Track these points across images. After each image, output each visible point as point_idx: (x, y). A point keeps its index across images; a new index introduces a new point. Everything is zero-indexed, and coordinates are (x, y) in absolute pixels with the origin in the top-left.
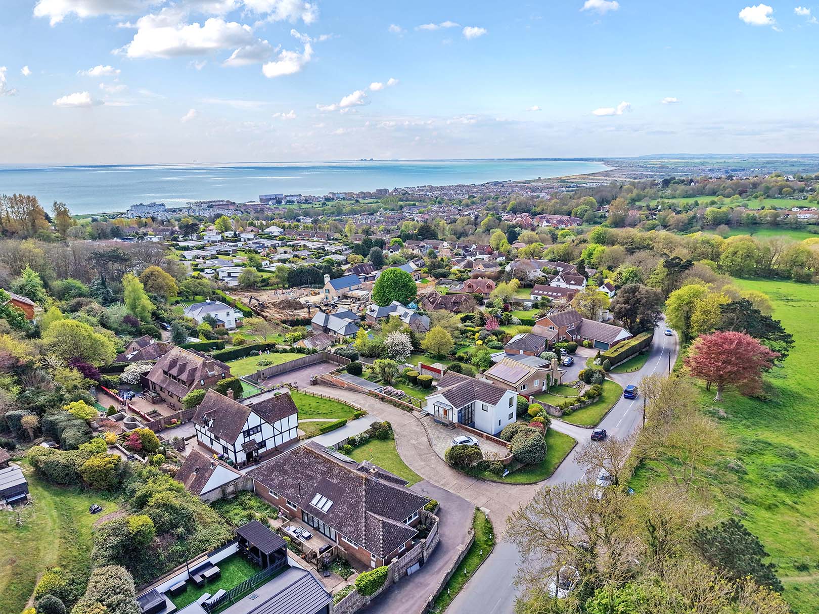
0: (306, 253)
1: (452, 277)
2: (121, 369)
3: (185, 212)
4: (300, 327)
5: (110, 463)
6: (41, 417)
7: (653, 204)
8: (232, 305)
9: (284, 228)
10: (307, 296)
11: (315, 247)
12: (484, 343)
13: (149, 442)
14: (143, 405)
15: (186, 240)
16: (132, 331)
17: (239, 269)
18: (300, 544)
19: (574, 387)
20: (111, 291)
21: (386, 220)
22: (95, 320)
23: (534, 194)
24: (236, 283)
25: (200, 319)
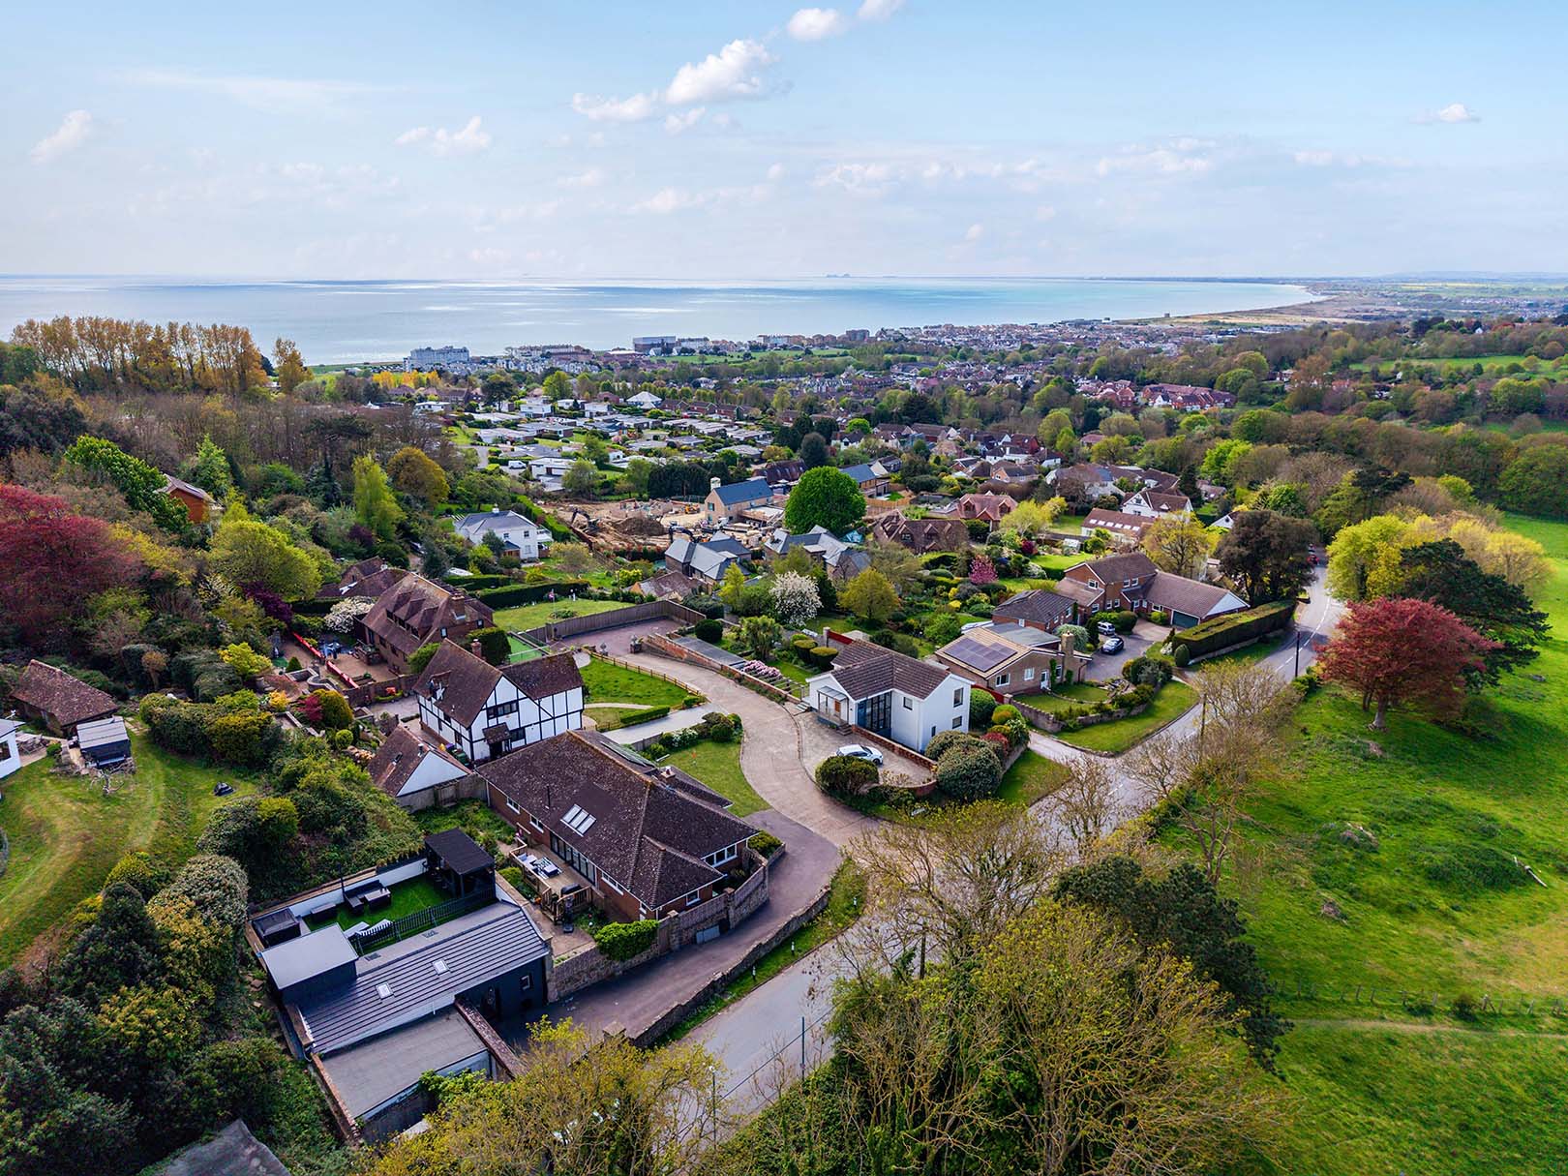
0: (693, 440)
1: (943, 490)
2: (325, 609)
3: (501, 365)
4: (642, 562)
5: (253, 723)
6: (173, 656)
7: (1387, 368)
8: (539, 521)
9: (662, 396)
10: (679, 516)
11: (711, 431)
12: (964, 605)
13: (335, 712)
14: (351, 667)
15: (488, 411)
16: (360, 553)
17: (564, 463)
18: (537, 882)
19: (1106, 688)
20: (339, 486)
21: (857, 386)
22: (302, 530)
23: (1152, 345)
24: (559, 487)
25: (477, 539)
